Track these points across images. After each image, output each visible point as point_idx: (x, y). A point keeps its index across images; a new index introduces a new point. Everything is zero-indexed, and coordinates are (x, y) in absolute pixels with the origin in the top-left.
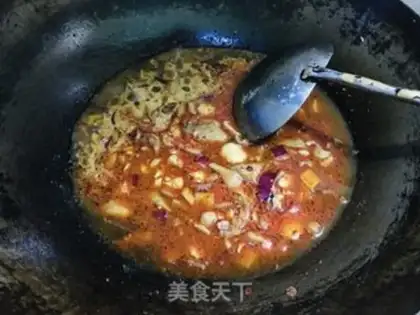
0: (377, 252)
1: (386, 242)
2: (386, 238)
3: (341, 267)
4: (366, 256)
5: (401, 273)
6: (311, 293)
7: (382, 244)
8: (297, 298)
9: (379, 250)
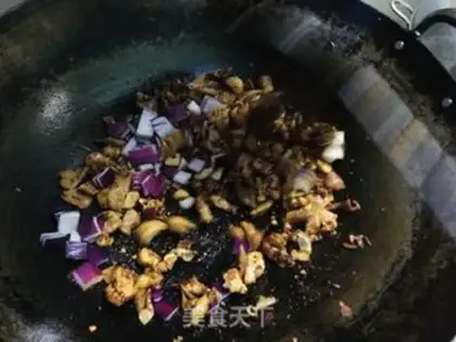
0: (411, 251)
1: (415, 239)
2: (414, 235)
3: (383, 273)
4: (402, 257)
5: (442, 267)
6: (365, 308)
7: (413, 242)
8: (355, 317)
9: (413, 248)
